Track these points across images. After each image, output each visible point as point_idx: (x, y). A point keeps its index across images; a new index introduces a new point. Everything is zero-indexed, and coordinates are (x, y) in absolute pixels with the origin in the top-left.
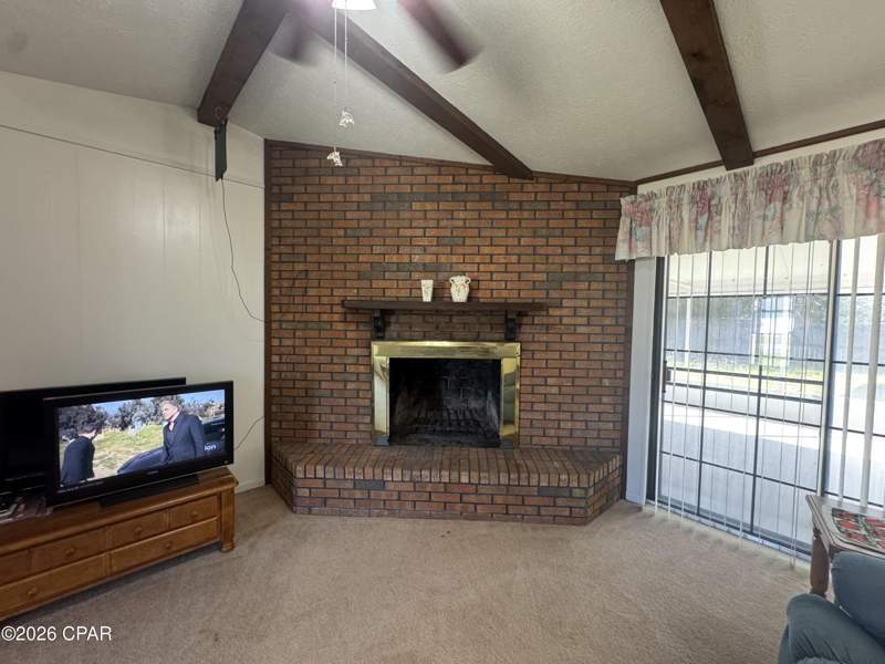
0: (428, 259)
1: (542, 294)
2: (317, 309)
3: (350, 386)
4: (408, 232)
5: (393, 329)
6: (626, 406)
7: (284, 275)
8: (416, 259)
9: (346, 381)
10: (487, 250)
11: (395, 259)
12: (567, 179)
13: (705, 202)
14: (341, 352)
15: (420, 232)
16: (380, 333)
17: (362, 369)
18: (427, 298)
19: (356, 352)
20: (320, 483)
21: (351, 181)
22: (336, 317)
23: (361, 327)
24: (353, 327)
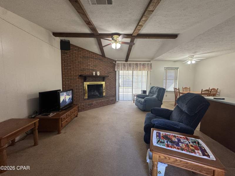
0: (92, 68)
1: (107, 75)
2: (73, 76)
3: (80, 90)
4: (89, 63)
5: (87, 80)
6: (116, 89)
7: (66, 69)
8: (90, 68)
9: (79, 90)
10: (100, 68)
11: (87, 68)
12: (109, 59)
13: (124, 65)
14: (78, 84)
15: (91, 64)
16: (85, 80)
17: (82, 87)
18: (94, 75)
19: (81, 84)
20: (83, 106)
21: (79, 52)
22: (77, 78)
23: (82, 80)
24: (80, 80)
